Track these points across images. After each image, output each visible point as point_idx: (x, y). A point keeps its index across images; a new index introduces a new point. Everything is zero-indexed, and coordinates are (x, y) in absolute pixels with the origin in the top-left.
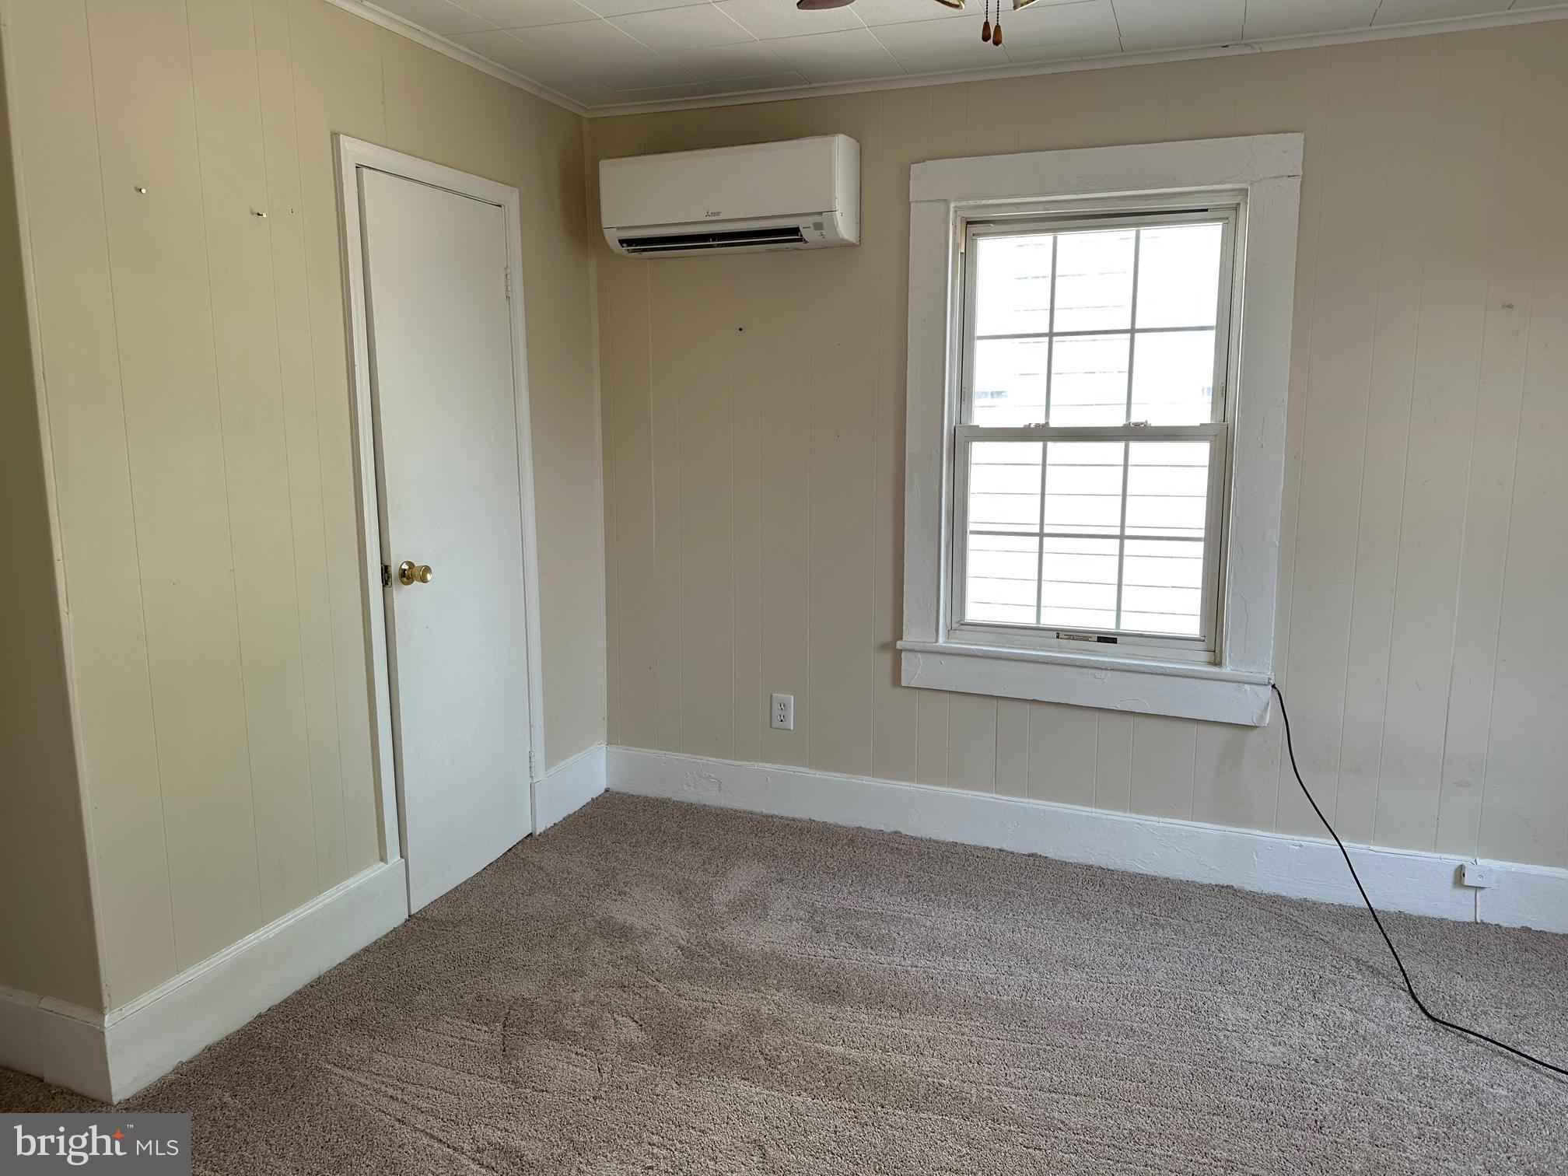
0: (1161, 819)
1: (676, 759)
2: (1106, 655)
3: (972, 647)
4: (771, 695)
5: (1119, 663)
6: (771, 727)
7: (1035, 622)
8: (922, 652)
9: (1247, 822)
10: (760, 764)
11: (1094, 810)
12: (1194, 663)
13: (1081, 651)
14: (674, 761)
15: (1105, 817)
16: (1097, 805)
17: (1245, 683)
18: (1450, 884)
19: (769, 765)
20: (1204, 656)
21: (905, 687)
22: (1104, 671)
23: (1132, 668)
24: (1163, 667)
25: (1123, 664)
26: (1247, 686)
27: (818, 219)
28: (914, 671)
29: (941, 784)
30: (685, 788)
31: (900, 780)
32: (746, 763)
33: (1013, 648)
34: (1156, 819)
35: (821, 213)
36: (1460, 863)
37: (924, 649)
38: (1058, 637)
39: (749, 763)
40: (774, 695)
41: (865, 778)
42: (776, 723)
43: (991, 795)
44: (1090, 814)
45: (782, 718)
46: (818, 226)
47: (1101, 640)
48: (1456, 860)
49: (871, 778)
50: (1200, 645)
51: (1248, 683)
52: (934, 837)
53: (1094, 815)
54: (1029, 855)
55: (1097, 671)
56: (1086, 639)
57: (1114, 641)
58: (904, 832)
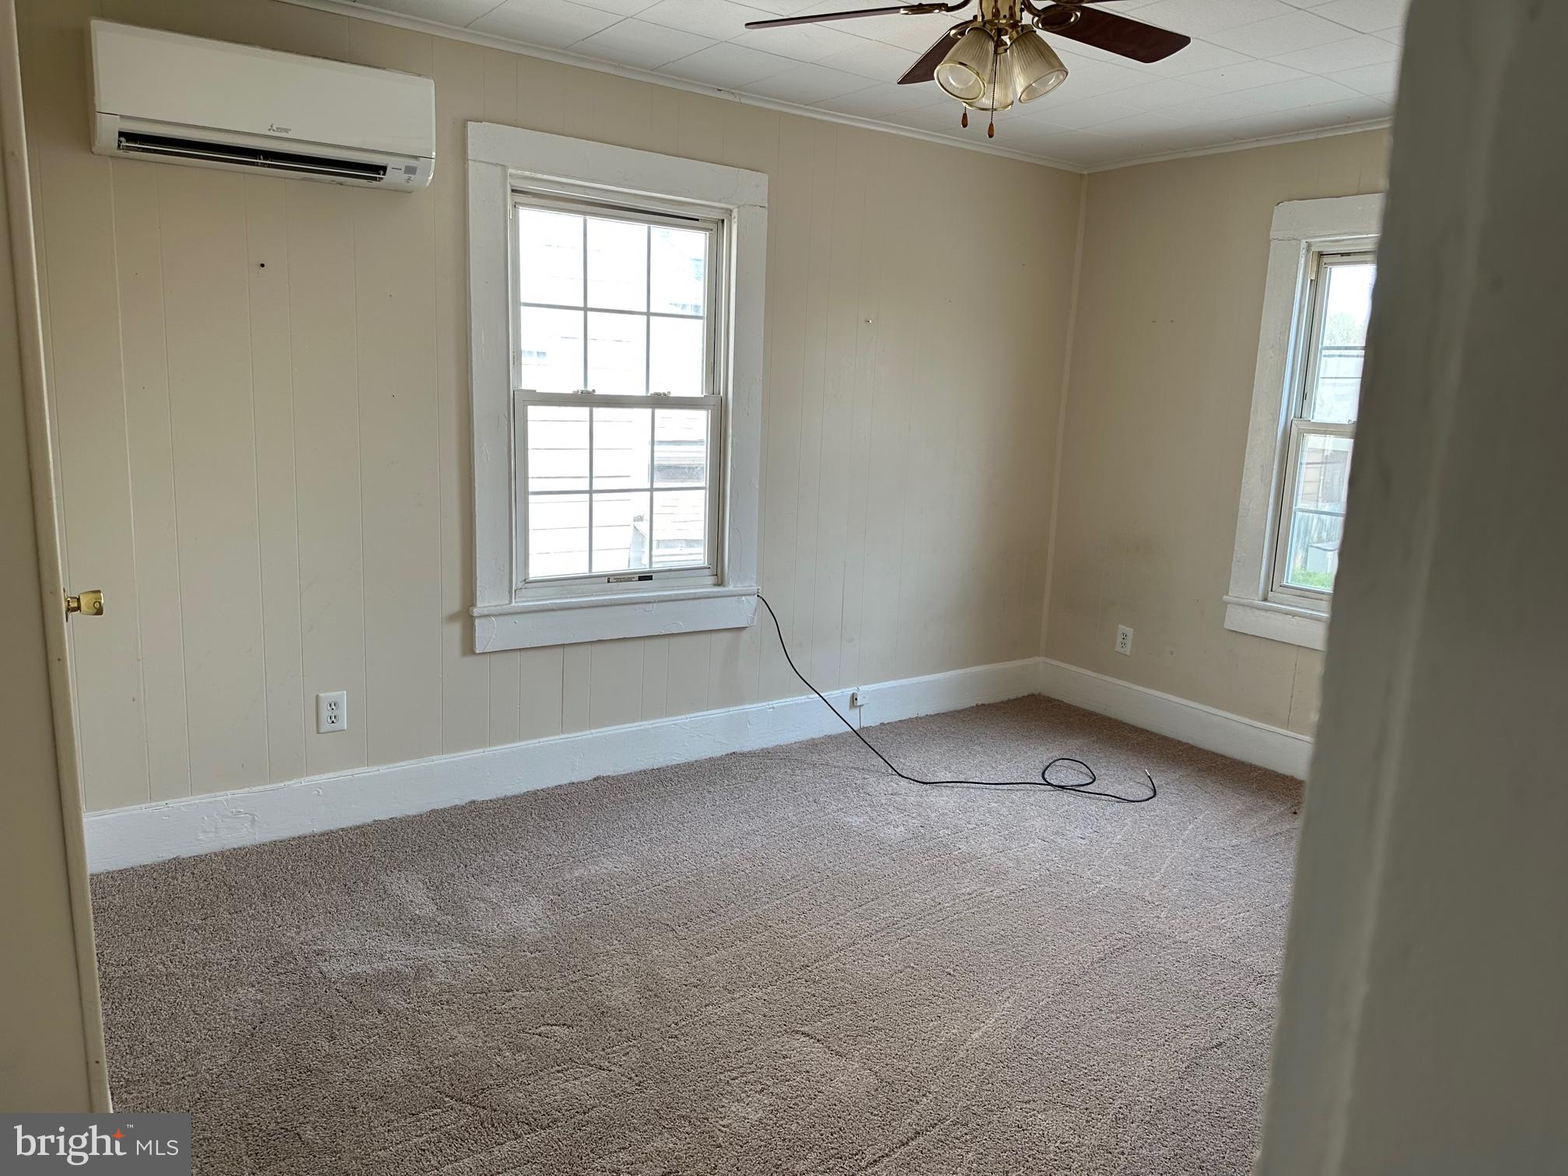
0: (687, 716)
1: (183, 806)
2: (646, 591)
3: (548, 602)
4: (317, 696)
5: (664, 595)
6: (318, 733)
7: (587, 571)
8: (494, 616)
9: (740, 700)
10: (307, 779)
11: (641, 723)
12: (704, 586)
13: (628, 591)
14: (182, 808)
15: (650, 726)
16: (643, 718)
17: (742, 595)
18: (848, 708)
19: (317, 777)
20: (711, 580)
21: (479, 654)
22: (651, 605)
23: (674, 598)
24: (692, 593)
25: (667, 596)
26: (744, 598)
27: (412, 163)
28: (487, 636)
29: (513, 741)
30: (201, 836)
31: (472, 749)
32: (287, 783)
33: (575, 597)
34: (683, 717)
35: (416, 157)
36: (851, 693)
37: (500, 612)
38: (609, 582)
39: (292, 782)
40: (320, 695)
41: (434, 757)
42: (326, 726)
43: (557, 737)
44: (640, 728)
45: (333, 719)
46: (411, 170)
47: (641, 578)
48: (850, 691)
49: (440, 757)
50: (707, 572)
51: (745, 595)
52: (509, 794)
53: (641, 728)
54: (595, 779)
55: (647, 605)
56: (630, 580)
57: (650, 578)
58: (479, 798)
